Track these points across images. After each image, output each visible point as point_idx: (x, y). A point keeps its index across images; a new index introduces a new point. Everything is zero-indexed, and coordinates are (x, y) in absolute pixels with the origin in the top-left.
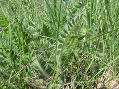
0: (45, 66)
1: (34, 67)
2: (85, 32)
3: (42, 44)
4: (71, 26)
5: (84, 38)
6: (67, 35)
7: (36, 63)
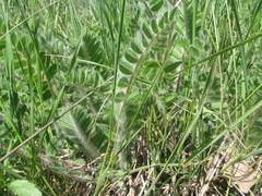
0: (89, 128)
2: (181, 55)
3: (83, 78)
4: (150, 37)
6: (139, 56)
7: (68, 121)
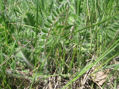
0: (30, 57)
1: (18, 59)
2: (73, 21)
3: (26, 35)
4: (56, 16)
5: (72, 27)
6: (51, 25)
7: (21, 54)
